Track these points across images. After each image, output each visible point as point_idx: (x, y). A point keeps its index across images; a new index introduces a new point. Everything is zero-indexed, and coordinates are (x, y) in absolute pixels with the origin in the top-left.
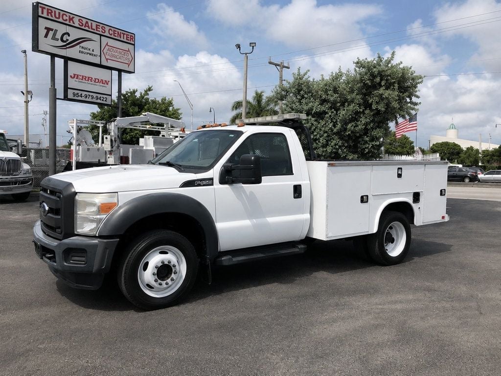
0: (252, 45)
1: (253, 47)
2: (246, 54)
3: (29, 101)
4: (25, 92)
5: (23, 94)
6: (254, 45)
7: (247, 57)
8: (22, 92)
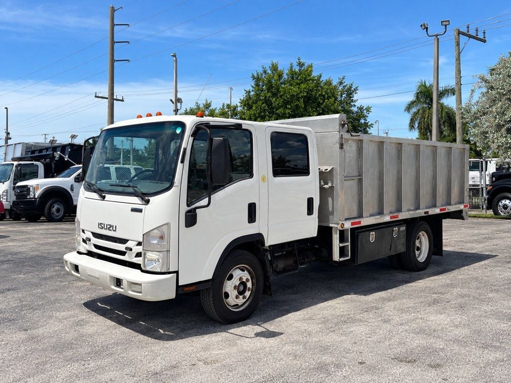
0: (444, 23)
1: (446, 26)
2: (437, 36)
3: (178, 109)
4: (174, 100)
5: (173, 103)
6: (447, 23)
7: (438, 39)
8: (171, 100)
